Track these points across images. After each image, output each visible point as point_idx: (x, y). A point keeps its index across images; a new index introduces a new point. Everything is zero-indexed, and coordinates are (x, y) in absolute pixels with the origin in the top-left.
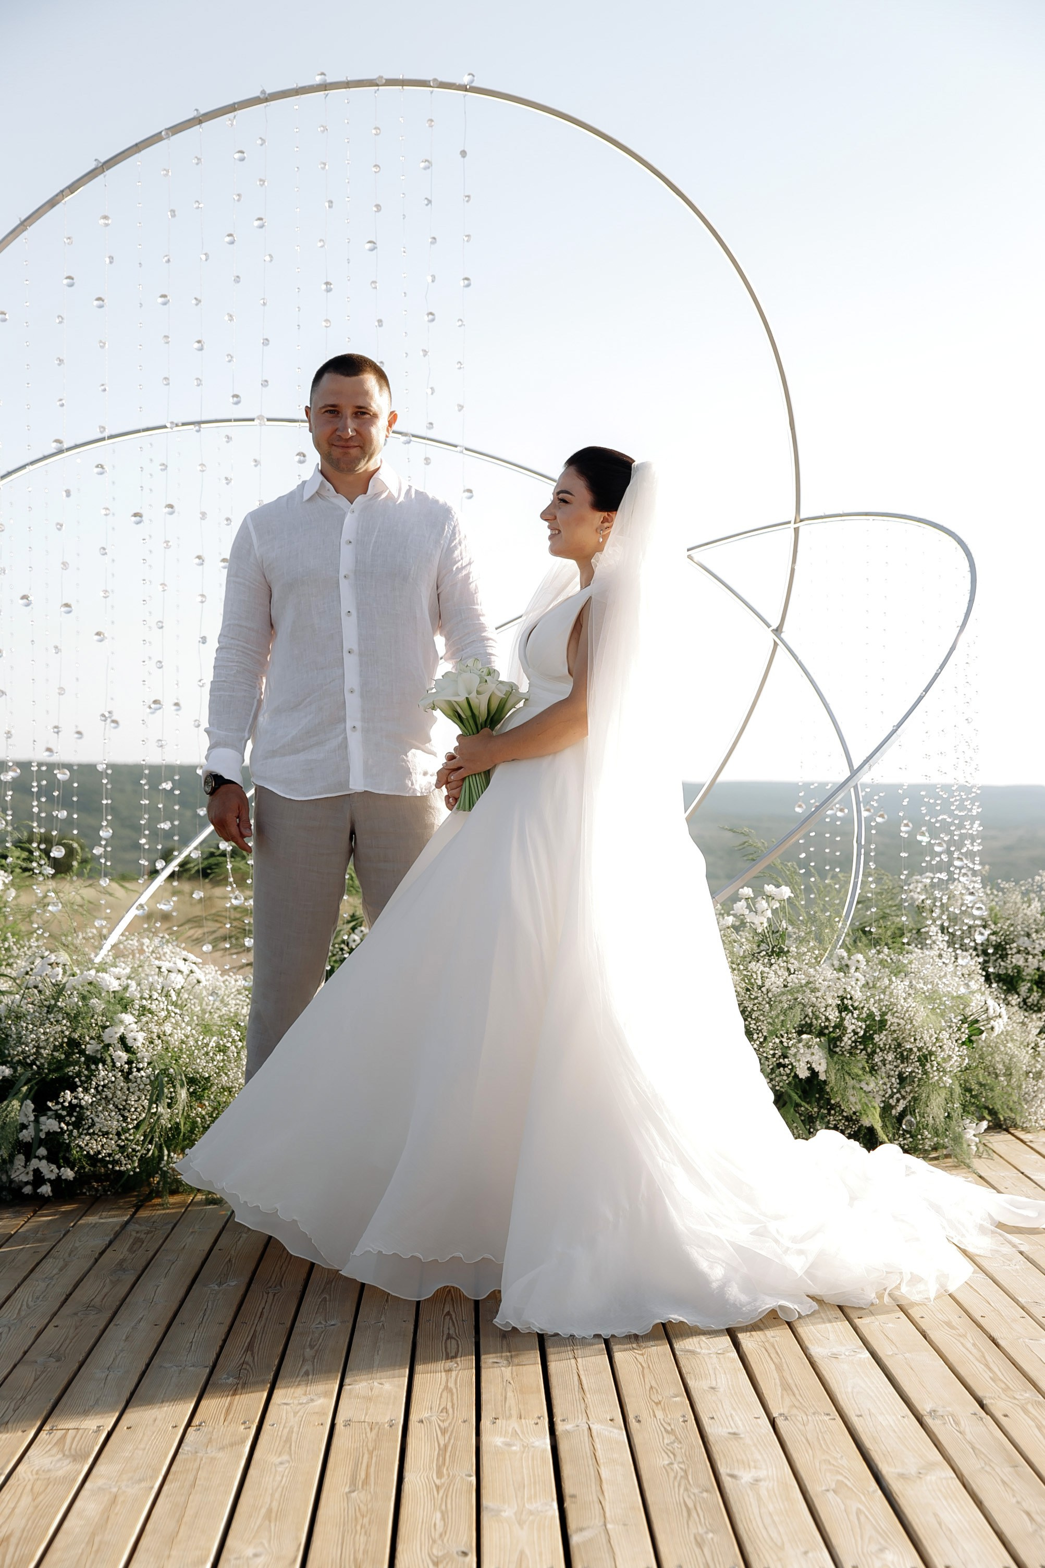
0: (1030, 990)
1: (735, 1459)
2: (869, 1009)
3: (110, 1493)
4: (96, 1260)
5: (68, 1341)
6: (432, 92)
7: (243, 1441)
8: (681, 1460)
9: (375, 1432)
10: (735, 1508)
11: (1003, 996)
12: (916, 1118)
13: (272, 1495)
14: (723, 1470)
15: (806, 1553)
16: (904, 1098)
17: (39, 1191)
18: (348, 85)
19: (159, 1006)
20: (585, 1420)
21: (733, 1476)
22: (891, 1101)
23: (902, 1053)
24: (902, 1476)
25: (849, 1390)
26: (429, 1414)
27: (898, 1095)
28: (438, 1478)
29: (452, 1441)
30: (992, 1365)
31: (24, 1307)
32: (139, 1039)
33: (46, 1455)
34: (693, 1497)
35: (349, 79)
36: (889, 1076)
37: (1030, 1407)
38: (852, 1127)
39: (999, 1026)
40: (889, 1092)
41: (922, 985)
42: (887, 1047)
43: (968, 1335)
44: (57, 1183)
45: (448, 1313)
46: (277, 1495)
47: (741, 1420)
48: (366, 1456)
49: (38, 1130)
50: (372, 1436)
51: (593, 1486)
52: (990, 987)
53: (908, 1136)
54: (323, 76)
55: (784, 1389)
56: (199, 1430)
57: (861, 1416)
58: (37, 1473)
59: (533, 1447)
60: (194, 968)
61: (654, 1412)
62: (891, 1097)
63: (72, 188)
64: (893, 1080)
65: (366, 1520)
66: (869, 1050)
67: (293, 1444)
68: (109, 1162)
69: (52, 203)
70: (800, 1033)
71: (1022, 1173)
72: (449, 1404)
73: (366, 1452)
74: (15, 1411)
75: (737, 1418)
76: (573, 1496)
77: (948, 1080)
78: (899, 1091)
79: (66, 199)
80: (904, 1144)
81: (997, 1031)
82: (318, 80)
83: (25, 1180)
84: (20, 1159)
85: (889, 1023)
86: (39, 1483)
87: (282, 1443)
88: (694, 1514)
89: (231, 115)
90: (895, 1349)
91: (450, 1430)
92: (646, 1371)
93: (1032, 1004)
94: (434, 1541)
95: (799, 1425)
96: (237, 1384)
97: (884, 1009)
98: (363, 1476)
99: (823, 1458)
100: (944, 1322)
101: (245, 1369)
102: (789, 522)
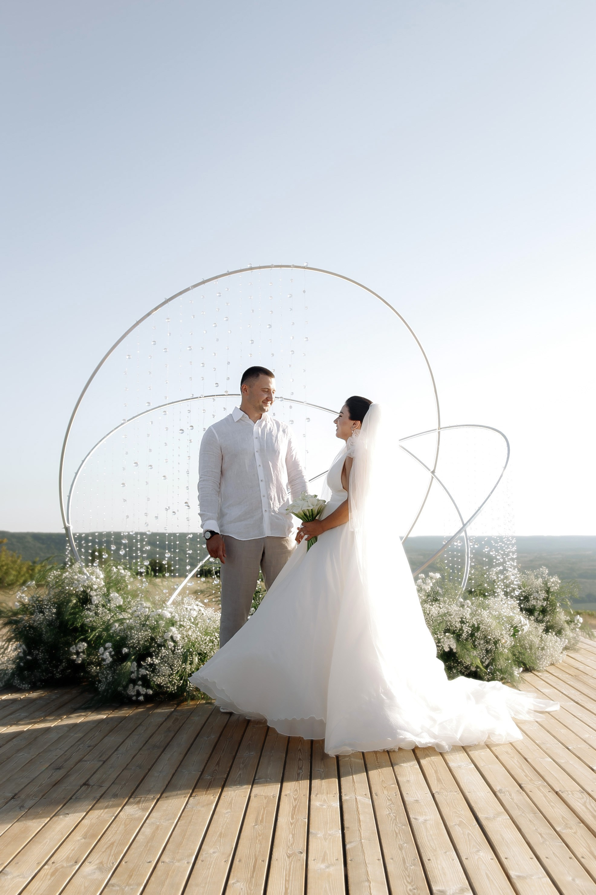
0: (539, 614)
1: (416, 811)
2: (473, 623)
3: (156, 825)
4: (159, 727)
5: (145, 761)
6: (292, 269)
7: (212, 803)
8: (394, 812)
9: (267, 799)
10: (416, 833)
11: (527, 617)
12: (493, 667)
13: (223, 826)
14: (411, 816)
15: (446, 852)
16: (488, 659)
17: (139, 699)
18: (260, 268)
19: (187, 624)
20: (354, 795)
21: (415, 819)
22: (483, 660)
23: (487, 640)
24: (487, 818)
25: (465, 781)
26: (290, 792)
27: (486, 658)
28: (292, 820)
29: (298, 804)
30: (525, 770)
31: (129, 746)
32: (178, 637)
34: (398, 828)
35: (261, 265)
36: (482, 650)
37: (541, 788)
38: (467, 671)
39: (526, 628)
40: (483, 656)
41: (495, 613)
42: (481, 638)
43: (515, 757)
44: (146, 696)
45: (300, 750)
46: (225, 826)
47: (420, 794)
48: (262, 810)
49: (138, 674)
50: (265, 801)
51: (357, 823)
52: (522, 613)
53: (490, 674)
54: (251, 265)
55: (438, 781)
56: (194, 798)
57: (470, 792)
58: (127, 816)
59: (332, 806)
60: (201, 609)
61: (383, 791)
62: (483, 658)
63: (156, 309)
64: (484, 651)
65: (261, 838)
66: (473, 639)
67: (233, 805)
68: (165, 687)
69: (149, 314)
70: (445, 633)
71: (537, 689)
72: (298, 788)
74: (121, 789)
75: (418, 794)
76: (348, 828)
77: (506, 650)
78: (486, 656)
79: (154, 313)
80: (489, 678)
81: (525, 630)
82: (249, 266)
83: (133, 694)
84: (131, 686)
85: (481, 628)
86: (128, 820)
87: (228, 805)
88: (398, 835)
89: (217, 280)
90: (484, 763)
91: (298, 799)
92: (381, 774)
93: (540, 620)
94: (289, 847)
95: (444, 797)
96: (212, 779)
97: (479, 622)
98: (261, 819)
99: (454, 811)
100: (505, 752)
101: (215, 773)
102: (436, 430)
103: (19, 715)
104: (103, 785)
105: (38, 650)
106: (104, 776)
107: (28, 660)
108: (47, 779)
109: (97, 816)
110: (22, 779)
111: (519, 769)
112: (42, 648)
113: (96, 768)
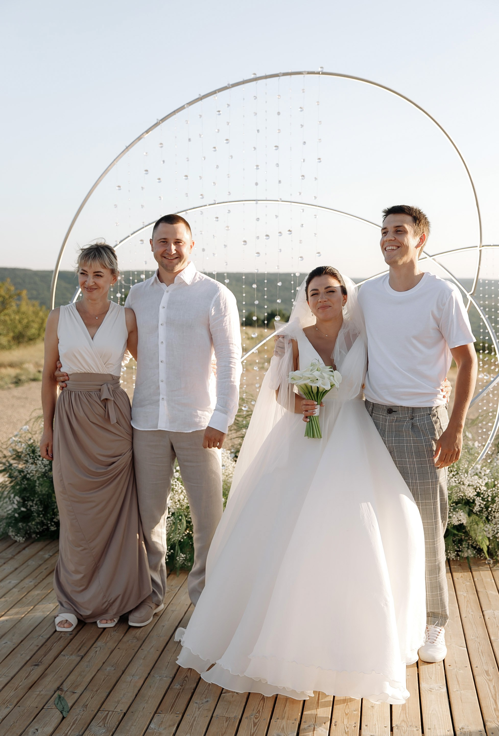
5: (121, 658)
6: (305, 77)
7: (174, 725)
9: (227, 723)
18: (266, 77)
26: (252, 714)
29: (256, 731)
33: (98, 726)
35: (266, 74)
43: (494, 680)
47: (378, 728)
50: (225, 725)
54: (255, 75)
55: (403, 709)
56: (159, 715)
57: (430, 729)
61: (344, 719)
67: (193, 728)
69: (139, 138)
70: (456, 504)
72: (261, 708)
74: (92, 698)
75: (377, 727)
79: (145, 137)
87: (189, 727)
89: (215, 95)
90: (458, 687)
91: (258, 724)
95: (402, 733)
96: (181, 689)
97: (494, 494)
100: (485, 671)
101: (186, 680)
102: (477, 247)
103: (10, 582)
104: (75, 692)
105: (33, 501)
106: (79, 678)
107: (23, 511)
108: (25, 680)
111: (491, 699)
112: (36, 500)
113: (73, 666)
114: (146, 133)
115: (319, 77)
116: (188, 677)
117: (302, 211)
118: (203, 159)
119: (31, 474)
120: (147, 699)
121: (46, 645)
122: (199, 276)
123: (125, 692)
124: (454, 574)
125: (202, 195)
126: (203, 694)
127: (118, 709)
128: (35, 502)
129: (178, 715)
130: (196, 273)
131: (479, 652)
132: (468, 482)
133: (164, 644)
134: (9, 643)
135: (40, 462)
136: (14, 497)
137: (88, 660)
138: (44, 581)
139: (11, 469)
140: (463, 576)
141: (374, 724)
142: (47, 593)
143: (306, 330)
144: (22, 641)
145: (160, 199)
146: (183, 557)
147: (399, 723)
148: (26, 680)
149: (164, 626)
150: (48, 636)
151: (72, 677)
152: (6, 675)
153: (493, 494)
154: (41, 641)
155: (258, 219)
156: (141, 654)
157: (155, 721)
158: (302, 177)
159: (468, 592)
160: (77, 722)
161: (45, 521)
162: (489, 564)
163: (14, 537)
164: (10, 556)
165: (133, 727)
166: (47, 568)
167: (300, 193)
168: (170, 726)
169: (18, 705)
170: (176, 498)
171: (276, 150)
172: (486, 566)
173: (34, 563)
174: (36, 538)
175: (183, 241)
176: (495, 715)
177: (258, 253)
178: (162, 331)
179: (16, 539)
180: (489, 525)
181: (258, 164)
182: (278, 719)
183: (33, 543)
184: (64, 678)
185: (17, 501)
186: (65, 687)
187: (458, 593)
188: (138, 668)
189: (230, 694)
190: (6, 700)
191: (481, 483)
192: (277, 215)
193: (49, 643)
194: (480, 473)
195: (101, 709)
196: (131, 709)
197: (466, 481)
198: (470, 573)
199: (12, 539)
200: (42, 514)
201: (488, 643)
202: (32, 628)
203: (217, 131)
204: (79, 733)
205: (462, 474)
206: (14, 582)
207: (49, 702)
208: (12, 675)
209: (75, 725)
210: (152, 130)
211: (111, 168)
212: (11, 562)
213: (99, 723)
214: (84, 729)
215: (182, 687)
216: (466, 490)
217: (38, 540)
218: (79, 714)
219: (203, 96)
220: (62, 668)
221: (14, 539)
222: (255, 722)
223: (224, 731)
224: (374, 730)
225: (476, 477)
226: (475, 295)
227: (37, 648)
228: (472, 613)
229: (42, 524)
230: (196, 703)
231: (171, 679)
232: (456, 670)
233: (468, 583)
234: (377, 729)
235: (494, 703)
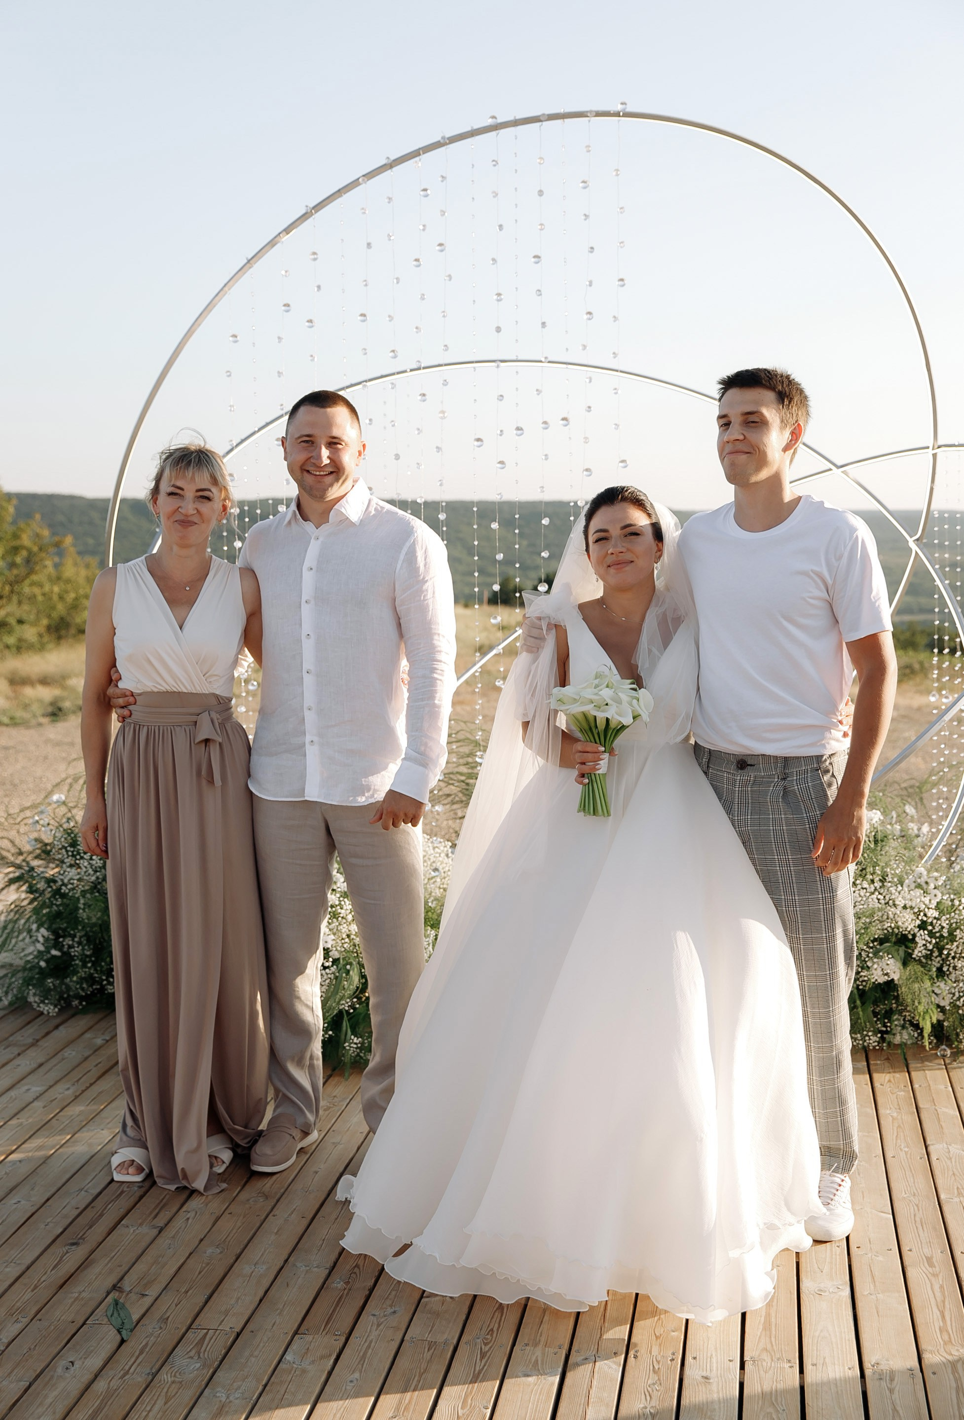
3: (221, 1401)
5: (234, 1231)
6: (589, 121)
7: (330, 1355)
8: (654, 1405)
18: (516, 123)
25: (817, 1333)
26: (478, 1336)
28: (462, 1408)
29: (486, 1368)
30: (946, 1312)
33: (186, 1356)
35: (517, 118)
37: (957, 1364)
40: (957, 995)
43: (941, 1274)
46: (338, 1415)
47: (717, 1363)
48: (416, 1379)
50: (427, 1355)
54: (494, 120)
55: (765, 1329)
56: (303, 1337)
57: (816, 1365)
58: (175, 1376)
59: (545, 1379)
61: (651, 1347)
63: (287, 230)
67: (366, 1360)
69: (272, 243)
72: (497, 1325)
73: (418, 1374)
74: (176, 1306)
75: (714, 1360)
79: (283, 240)
82: (490, 122)
86: (174, 1385)
87: (358, 1361)
89: (417, 159)
91: (488, 1355)
95: (762, 1372)
96: (345, 1289)
98: (407, 1401)
99: (768, 1410)
101: (355, 1273)
102: (928, 448)
103: (28, 1090)
104: (147, 1293)
105: (73, 937)
106: (153, 1268)
107: (54, 957)
109: (122, 1373)
110: (6, 1267)
111: (935, 1310)
112: (78, 934)
113: (144, 1244)
114: (284, 233)
115: (619, 121)
116: (359, 1268)
117: (588, 380)
118: (395, 281)
119: (70, 886)
120: (281, 1307)
121: (93, 1207)
122: (375, 506)
123: (239, 1294)
124: (876, 1076)
125: (393, 351)
126: (387, 1298)
127: (226, 1327)
128: (76, 939)
129: (338, 1337)
130: (370, 501)
131: (915, 1221)
132: (903, 902)
133: (317, 1206)
134: (23, 1202)
135: (86, 864)
136: (38, 930)
137: (172, 1235)
138: (93, 1087)
139: (33, 878)
140: (892, 1079)
141: (709, 1355)
142: (99, 1110)
143: (583, 608)
144: (48, 1200)
145: (313, 360)
146: (356, 1044)
147: (757, 1354)
148: (53, 1272)
149: (316, 1172)
150: (98, 1190)
151: (140, 1267)
152: (18, 1262)
153: (951, 924)
154: (83, 1199)
155: (501, 396)
156: (274, 1223)
157: (294, 1348)
158: (588, 316)
159: (900, 1109)
160: (147, 1350)
161: (96, 975)
162: (944, 1056)
163: (39, 1006)
164: (30, 1040)
165: (253, 1359)
166: (100, 1063)
167: (584, 347)
168: (322, 1357)
169: (38, 1317)
170: (343, 931)
171: (537, 263)
172: (937, 1061)
173: (74, 1053)
174: (80, 1007)
175: (343, 441)
176: (940, 1339)
177: (502, 462)
178: (307, 612)
179: (42, 1009)
180: (944, 982)
181: (500, 292)
182: (527, 1345)
183: (73, 1016)
184: (126, 1269)
185: (43, 936)
186: (127, 1285)
187: (881, 1111)
188: (265, 1251)
189: (437, 1298)
190: (16, 1307)
191: (928, 903)
192: (540, 388)
193: (98, 1204)
194: (927, 883)
195: (194, 1326)
196: (250, 1326)
197: (900, 899)
198: (907, 1074)
199: (35, 1009)
200: (91, 961)
201: (934, 1206)
202: (68, 1176)
203: (421, 227)
204: (151, 1369)
205: (891, 887)
206: (37, 1089)
207: (95, 1313)
208: (28, 1261)
209: (143, 1355)
210: (296, 227)
211: (219, 301)
212: (32, 1053)
213: (190, 1351)
214: (160, 1363)
215: (347, 1285)
216: (898, 916)
217: (84, 1011)
218: (152, 1334)
219: (394, 161)
220: (123, 1248)
221: (38, 1009)
222: (483, 1351)
223: (425, 1367)
224: (708, 1367)
225: (919, 892)
226: (925, 541)
227: (77, 1212)
228: (906, 1149)
229: (91, 980)
230: (374, 1315)
231: (327, 1271)
232: (870, 1255)
233: (901, 1093)
234: (715, 1365)
235: (940, 1317)
